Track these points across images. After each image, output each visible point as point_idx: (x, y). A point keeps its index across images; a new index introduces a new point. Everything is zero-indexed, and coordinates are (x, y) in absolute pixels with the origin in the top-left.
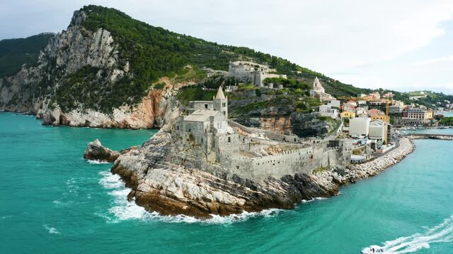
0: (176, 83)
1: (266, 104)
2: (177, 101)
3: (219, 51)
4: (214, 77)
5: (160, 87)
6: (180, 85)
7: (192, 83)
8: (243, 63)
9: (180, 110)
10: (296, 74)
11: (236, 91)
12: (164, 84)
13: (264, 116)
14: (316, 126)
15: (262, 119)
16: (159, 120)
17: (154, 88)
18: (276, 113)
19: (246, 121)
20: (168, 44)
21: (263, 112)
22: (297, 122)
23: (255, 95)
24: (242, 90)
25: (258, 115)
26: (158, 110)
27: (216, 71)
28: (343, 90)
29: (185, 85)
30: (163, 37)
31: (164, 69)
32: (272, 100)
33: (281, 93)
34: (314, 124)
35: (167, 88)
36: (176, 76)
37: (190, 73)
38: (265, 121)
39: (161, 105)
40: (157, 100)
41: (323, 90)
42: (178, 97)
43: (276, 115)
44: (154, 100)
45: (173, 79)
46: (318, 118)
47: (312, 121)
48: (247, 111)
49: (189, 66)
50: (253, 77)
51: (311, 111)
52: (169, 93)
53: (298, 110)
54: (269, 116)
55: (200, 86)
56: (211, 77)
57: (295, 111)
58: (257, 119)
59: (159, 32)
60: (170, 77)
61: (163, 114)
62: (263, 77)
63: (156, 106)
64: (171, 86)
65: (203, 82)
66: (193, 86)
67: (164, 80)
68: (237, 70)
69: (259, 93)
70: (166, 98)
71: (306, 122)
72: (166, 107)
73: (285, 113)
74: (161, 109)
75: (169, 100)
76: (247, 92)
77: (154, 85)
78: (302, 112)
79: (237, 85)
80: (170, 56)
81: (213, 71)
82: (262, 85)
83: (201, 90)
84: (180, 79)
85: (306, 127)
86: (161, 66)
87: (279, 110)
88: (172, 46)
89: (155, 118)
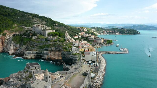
0: (11, 33)
1: (50, 46)
2: (12, 42)
3: (26, 16)
4: (27, 31)
5: (4, 35)
6: (13, 34)
7: (18, 33)
8: (38, 25)
9: (13, 45)
10: (56, 25)
11: (37, 39)
12: (6, 33)
13: (50, 51)
14: (72, 57)
15: (49, 52)
16: (5, 49)
17: (2, 35)
18: (55, 50)
19: (43, 52)
20: (6, 13)
21: (49, 49)
22: (64, 55)
23: (45, 41)
24: (39, 38)
25: (47, 50)
26: (4, 44)
27: (27, 28)
28: (73, 32)
29: (15, 34)
30: (4, 10)
31: (6, 27)
32: (53, 44)
33: (56, 41)
34: (71, 56)
35: (7, 35)
36: (11, 30)
37: (16, 28)
38: (50, 53)
39: (6, 42)
40: (4, 40)
41: (69, 36)
42: (12, 40)
43: (55, 51)
44: (2, 40)
45: (9, 31)
46: (73, 54)
47: (71, 55)
48: (42, 48)
49: (15, 25)
50: (43, 32)
51: (70, 51)
52: (8, 37)
53: (64, 50)
54: (52, 51)
55: (21, 35)
56: (25, 31)
57: (63, 50)
58: (47, 52)
59: (2, 8)
60: (8, 30)
61: (6, 46)
62: (47, 32)
63: (3, 43)
64: (9, 34)
65: (22, 33)
66: (18, 35)
67: (6, 32)
68: (36, 29)
69: (46, 40)
70: (7, 40)
71: (68, 55)
72: (7, 43)
73: (58, 50)
74: (5, 44)
75: (8, 40)
76: (41, 39)
77: (2, 34)
78: (66, 51)
79: (37, 36)
80: (8, 21)
81: (25, 27)
82: (47, 36)
83: (22, 37)
84: (12, 31)
85: (68, 57)
86: (4, 25)
87: (56, 49)
88: (8, 14)
89: (3, 47)
